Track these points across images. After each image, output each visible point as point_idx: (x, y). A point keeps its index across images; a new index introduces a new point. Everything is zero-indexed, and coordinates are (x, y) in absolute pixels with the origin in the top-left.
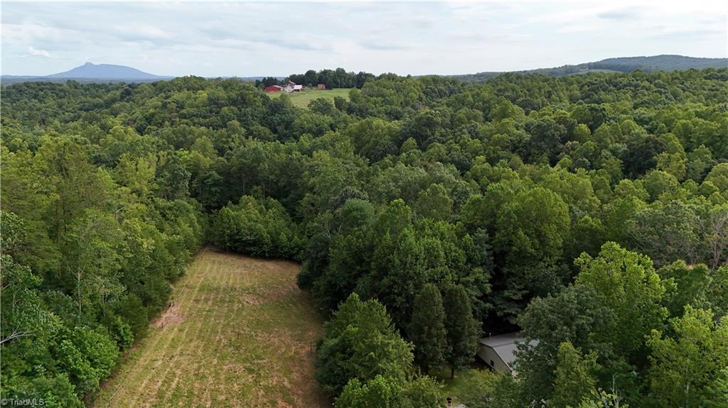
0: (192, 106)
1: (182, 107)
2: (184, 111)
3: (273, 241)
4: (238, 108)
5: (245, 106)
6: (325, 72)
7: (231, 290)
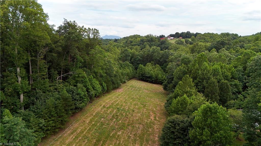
0: (135, 42)
1: (132, 43)
2: (132, 44)
3: (156, 77)
4: (150, 43)
5: (152, 42)
6: (183, 33)
7: (140, 88)
